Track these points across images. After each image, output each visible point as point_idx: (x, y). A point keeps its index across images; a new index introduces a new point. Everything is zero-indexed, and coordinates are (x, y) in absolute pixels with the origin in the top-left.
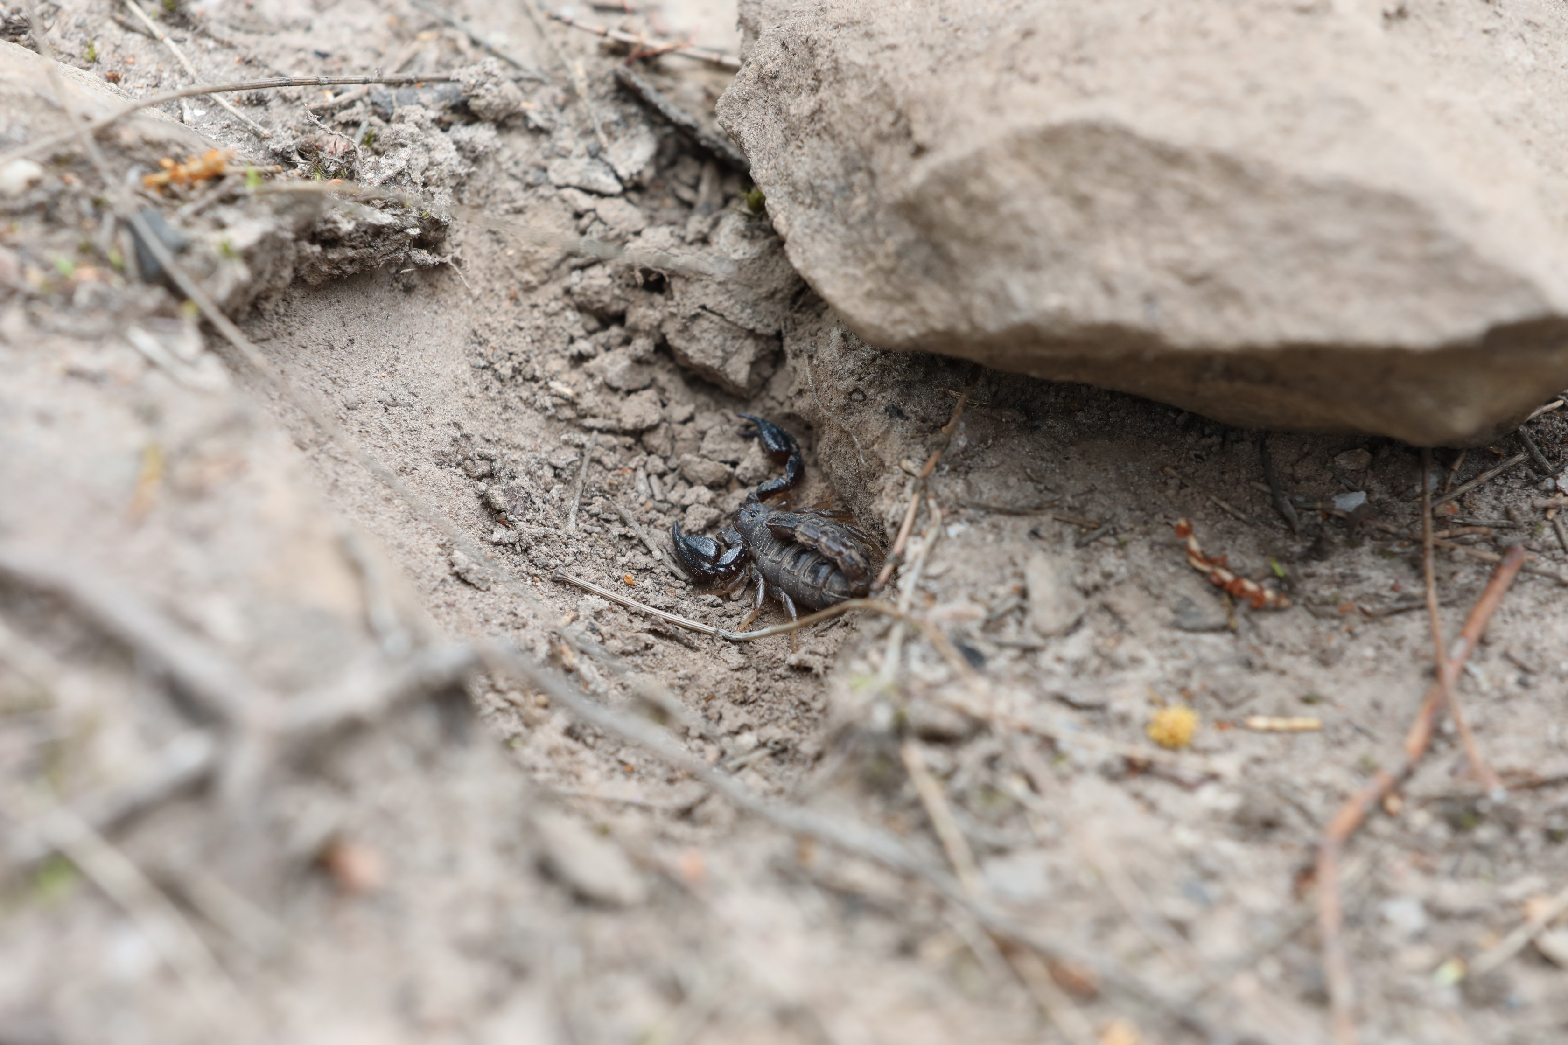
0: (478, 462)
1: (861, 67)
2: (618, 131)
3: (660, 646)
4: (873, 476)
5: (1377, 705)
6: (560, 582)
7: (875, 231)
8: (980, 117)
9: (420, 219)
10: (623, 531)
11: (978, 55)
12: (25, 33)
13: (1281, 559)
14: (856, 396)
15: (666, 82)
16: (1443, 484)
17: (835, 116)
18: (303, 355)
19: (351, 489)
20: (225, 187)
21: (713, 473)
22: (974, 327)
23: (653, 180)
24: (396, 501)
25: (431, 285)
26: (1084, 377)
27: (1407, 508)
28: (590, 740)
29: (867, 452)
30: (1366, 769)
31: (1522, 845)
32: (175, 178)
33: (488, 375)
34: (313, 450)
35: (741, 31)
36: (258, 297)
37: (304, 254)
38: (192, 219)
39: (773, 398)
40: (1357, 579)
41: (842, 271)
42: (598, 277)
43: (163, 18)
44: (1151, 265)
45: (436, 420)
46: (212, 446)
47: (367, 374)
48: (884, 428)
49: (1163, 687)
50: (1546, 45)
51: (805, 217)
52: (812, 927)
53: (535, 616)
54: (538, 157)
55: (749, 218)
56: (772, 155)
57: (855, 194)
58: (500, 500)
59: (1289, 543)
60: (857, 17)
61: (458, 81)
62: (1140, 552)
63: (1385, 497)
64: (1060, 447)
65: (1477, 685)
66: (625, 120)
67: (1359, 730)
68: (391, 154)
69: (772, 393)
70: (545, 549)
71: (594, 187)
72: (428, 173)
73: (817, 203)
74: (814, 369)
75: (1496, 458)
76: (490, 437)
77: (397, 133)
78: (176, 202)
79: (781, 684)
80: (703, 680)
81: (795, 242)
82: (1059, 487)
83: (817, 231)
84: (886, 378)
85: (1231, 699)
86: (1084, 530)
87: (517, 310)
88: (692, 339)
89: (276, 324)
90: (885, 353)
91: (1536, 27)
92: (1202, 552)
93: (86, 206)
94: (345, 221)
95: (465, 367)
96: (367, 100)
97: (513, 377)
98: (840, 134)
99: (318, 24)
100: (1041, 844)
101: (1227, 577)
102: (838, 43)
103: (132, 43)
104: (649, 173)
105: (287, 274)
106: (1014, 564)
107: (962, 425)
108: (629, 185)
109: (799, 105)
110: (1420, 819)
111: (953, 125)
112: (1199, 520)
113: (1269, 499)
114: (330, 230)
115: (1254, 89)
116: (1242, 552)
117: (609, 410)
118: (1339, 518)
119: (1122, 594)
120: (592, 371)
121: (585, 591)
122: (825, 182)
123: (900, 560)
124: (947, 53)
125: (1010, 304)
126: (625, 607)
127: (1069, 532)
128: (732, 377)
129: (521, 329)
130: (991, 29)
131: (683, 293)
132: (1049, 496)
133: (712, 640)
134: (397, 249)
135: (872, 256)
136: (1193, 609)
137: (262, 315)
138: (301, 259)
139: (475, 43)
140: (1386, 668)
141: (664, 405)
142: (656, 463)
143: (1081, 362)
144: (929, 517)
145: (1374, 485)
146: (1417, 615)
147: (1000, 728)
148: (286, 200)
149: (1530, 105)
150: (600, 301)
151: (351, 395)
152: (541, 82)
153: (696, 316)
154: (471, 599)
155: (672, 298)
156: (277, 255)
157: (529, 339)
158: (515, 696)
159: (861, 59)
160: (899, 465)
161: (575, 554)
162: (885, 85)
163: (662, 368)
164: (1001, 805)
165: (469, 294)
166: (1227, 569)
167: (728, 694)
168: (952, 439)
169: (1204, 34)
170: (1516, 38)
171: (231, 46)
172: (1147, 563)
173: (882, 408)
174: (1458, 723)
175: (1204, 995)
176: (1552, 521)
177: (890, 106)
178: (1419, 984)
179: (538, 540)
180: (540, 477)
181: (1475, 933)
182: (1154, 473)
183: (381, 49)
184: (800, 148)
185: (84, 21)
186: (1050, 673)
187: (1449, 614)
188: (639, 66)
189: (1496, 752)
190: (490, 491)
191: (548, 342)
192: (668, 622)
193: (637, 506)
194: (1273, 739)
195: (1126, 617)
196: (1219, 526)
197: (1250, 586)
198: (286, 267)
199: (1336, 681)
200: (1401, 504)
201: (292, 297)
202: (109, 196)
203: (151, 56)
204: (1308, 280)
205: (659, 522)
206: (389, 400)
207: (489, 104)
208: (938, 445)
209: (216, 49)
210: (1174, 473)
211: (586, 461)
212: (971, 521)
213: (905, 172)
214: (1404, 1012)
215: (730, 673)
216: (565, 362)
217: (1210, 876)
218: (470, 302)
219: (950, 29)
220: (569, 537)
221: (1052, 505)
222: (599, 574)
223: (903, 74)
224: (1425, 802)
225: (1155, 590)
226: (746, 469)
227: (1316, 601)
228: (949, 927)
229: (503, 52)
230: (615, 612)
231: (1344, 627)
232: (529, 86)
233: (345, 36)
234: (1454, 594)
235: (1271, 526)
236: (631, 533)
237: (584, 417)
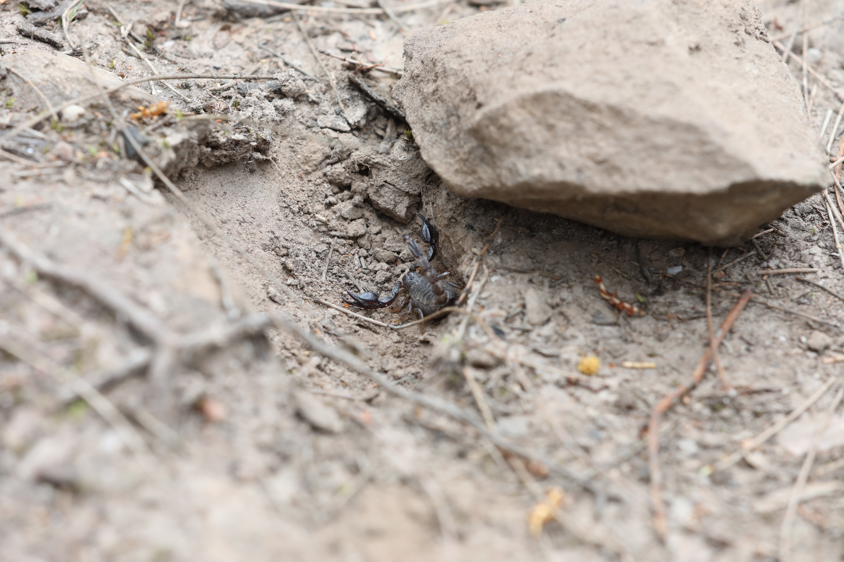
0: (282, 249)
1: (455, 70)
2: (350, 103)
3: (362, 331)
4: (459, 256)
5: (682, 358)
6: (317, 302)
7: (459, 143)
8: (506, 90)
9: (257, 139)
10: (347, 281)
11: (507, 64)
12: (82, 55)
13: (642, 295)
14: (452, 220)
15: (373, 82)
16: (717, 264)
17: (443, 92)
18: (203, 198)
19: (223, 258)
20: (166, 119)
21: (389, 257)
22: (503, 185)
23: (365, 126)
24: (243, 264)
25: (262, 170)
26: (554, 210)
27: (701, 274)
28: (328, 371)
29: (456, 245)
30: (675, 385)
31: (742, 418)
32: (145, 115)
33: (287, 211)
34: (206, 240)
35: (405, 57)
36: (182, 170)
37: (203, 151)
38: (151, 132)
39: (417, 224)
40: (676, 304)
41: (445, 161)
42: (339, 168)
43: (145, 50)
44: (580, 155)
45: (263, 229)
46: (155, 228)
47: (232, 208)
48: (464, 234)
49: (586, 349)
50: (765, 66)
51: (429, 137)
52: (419, 445)
53: (305, 317)
54: (313, 114)
55: (407, 142)
56: (415, 111)
57: (451, 126)
58: (291, 265)
59: (646, 288)
60: (455, 49)
61: (277, 79)
62: (578, 290)
63: (691, 269)
64: (544, 244)
65: (727, 350)
66: (353, 98)
67: (673, 369)
68: (245, 109)
69: (417, 222)
70: (311, 288)
71: (338, 128)
72: (261, 119)
73: (435, 131)
74: (434, 208)
75: (742, 253)
76: (288, 238)
77: (248, 101)
78: (145, 126)
79: (416, 349)
80: (381, 347)
81: (424, 148)
82: (543, 261)
83: (434, 143)
84: (466, 212)
85: (616, 354)
86: (553, 280)
87: (302, 182)
88: (381, 196)
89: (190, 184)
90: (466, 201)
91: (760, 58)
92: (607, 291)
93: (103, 125)
94: (222, 137)
95: (277, 207)
96: (235, 87)
97: (299, 212)
98: (445, 100)
99: (215, 56)
100: (526, 413)
101: (617, 301)
102: (446, 60)
103: (130, 61)
104: (363, 122)
105: (195, 160)
106: (520, 293)
107: (500, 233)
108: (354, 127)
109: (428, 88)
110: (698, 406)
111: (494, 94)
112: (606, 277)
113: (638, 269)
114: (215, 141)
115: (628, 77)
116: (625, 291)
117: (343, 228)
118: (669, 278)
119: (568, 308)
120: (335, 210)
121: (329, 307)
122: (438, 121)
123: (469, 291)
124: (494, 64)
125: (518, 174)
126: (346, 314)
127: (546, 282)
128: (398, 214)
129: (303, 191)
130: (514, 53)
131: (377, 175)
132: (538, 265)
133: (386, 329)
134: (246, 152)
135: (458, 153)
136: (601, 316)
137: (184, 180)
138: (202, 154)
139: (286, 64)
140: (687, 342)
141: (368, 226)
142: (363, 252)
143: (552, 203)
144: (483, 273)
145: (686, 263)
146: (703, 320)
147: (510, 363)
148: (193, 124)
149: (756, 91)
150: (339, 179)
151: (224, 217)
152: (316, 82)
153: (382, 186)
154: (276, 308)
155: (372, 178)
156: (190, 150)
157: (306, 195)
158: (295, 351)
159: (455, 67)
160: (471, 250)
161: (325, 291)
162: (466, 78)
163: (367, 210)
164: (507, 396)
165: (280, 175)
166: (617, 297)
167: (392, 353)
168: (495, 239)
169: (607, 54)
170: (750, 62)
171: (175, 63)
172: (581, 295)
173: (464, 226)
174: (718, 366)
175: (596, 477)
176: (765, 280)
177: (468, 87)
178: (692, 475)
179: (308, 284)
180: (310, 257)
181: (719, 455)
182: (586, 256)
183: (244, 66)
184: (428, 107)
185: (109, 50)
186: (535, 341)
187: (717, 320)
188: (360, 75)
189: (734, 379)
190: (287, 261)
191: (315, 197)
192: (366, 321)
193: (354, 270)
194: (634, 372)
195: (571, 318)
196: (615, 280)
197: (627, 305)
198: (195, 157)
199: (664, 348)
200: (698, 272)
201: (198, 172)
202: (115, 122)
203: (139, 67)
204: (651, 163)
205: (364, 278)
206: (242, 220)
207: (291, 89)
208: (488, 241)
209: (168, 64)
210: (595, 256)
211: (331, 250)
212: (502, 275)
213: (473, 115)
214: (684, 487)
215: (393, 344)
216: (323, 206)
217: (602, 428)
218: (280, 178)
219: (496, 54)
220: (322, 283)
221: (539, 269)
222: (336, 300)
223: (473, 73)
224: (700, 399)
225: (584, 307)
226: (404, 254)
227: (657, 313)
228: (482, 446)
229: (299, 68)
230: (342, 316)
231: (669, 325)
232: (310, 83)
233: (228, 61)
234: (719, 311)
235: (639, 281)
236: (351, 282)
237: (331, 231)
